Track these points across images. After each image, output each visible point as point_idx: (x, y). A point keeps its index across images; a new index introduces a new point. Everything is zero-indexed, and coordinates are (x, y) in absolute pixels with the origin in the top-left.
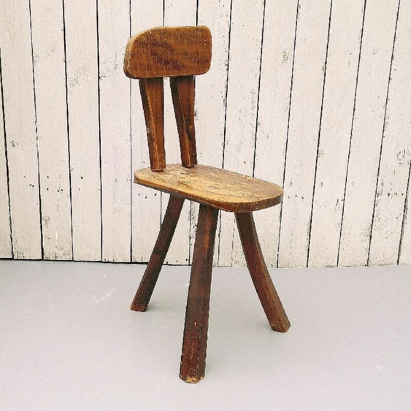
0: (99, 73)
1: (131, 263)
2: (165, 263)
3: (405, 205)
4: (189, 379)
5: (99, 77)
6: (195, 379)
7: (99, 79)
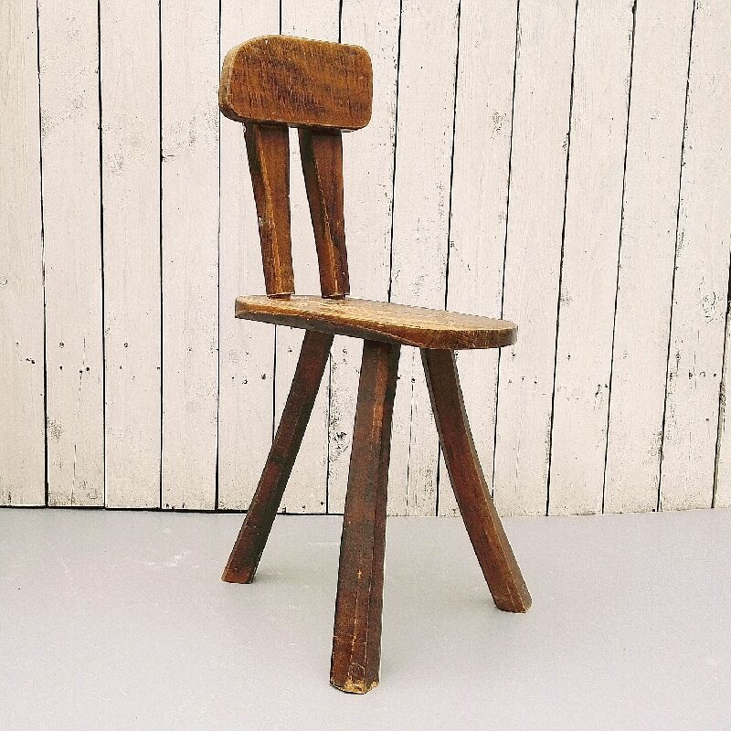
0: (161, 150)
1: (217, 511)
2: (280, 510)
3: (721, 395)
4: (350, 685)
5: (161, 157)
6: (360, 686)
7: (161, 161)
